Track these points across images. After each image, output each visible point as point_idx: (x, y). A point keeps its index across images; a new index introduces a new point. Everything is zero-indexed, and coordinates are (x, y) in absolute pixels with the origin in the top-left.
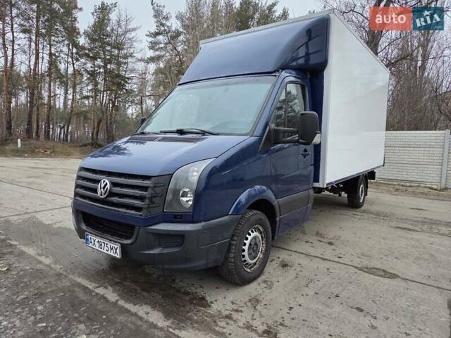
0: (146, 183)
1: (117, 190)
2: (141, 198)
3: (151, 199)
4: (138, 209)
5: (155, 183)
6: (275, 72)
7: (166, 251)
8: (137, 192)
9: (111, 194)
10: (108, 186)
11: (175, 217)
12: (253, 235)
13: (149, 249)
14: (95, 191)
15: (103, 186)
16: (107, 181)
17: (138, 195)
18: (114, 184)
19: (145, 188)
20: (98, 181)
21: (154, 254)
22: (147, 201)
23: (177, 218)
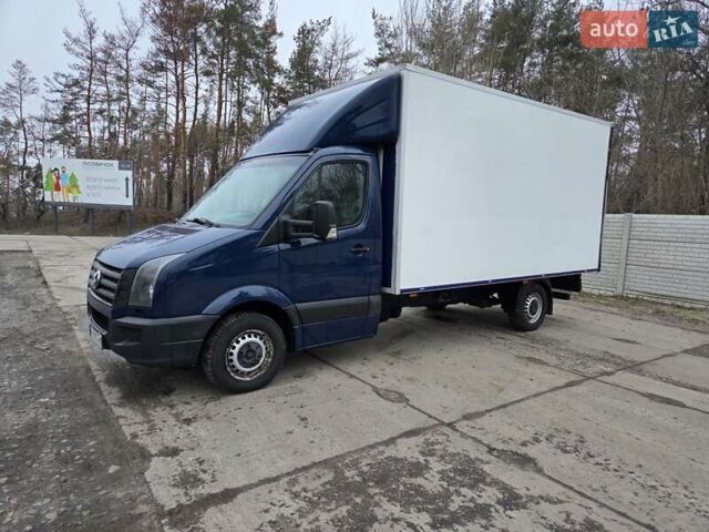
0: (117, 275)
2: (113, 291)
3: (118, 291)
4: (110, 301)
5: (122, 276)
6: (308, 151)
9: (100, 285)
10: (99, 277)
11: (137, 311)
12: (247, 339)
13: (118, 342)
15: (95, 275)
16: (99, 272)
17: (112, 287)
18: (102, 275)
19: (116, 281)
21: (121, 347)
22: (115, 293)
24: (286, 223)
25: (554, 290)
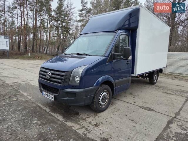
0: (63, 74)
1: (53, 76)
2: (61, 79)
3: (64, 80)
4: (60, 83)
5: (66, 74)
6: (115, 31)
7: (69, 99)
8: (60, 77)
9: (51, 77)
10: (50, 74)
11: (73, 86)
13: (64, 98)
14: (46, 76)
15: (48, 74)
16: (50, 72)
17: (60, 78)
18: (52, 74)
19: (62, 76)
20: (47, 72)
21: (65, 100)
22: (63, 80)
23: (74, 87)
24: (114, 54)
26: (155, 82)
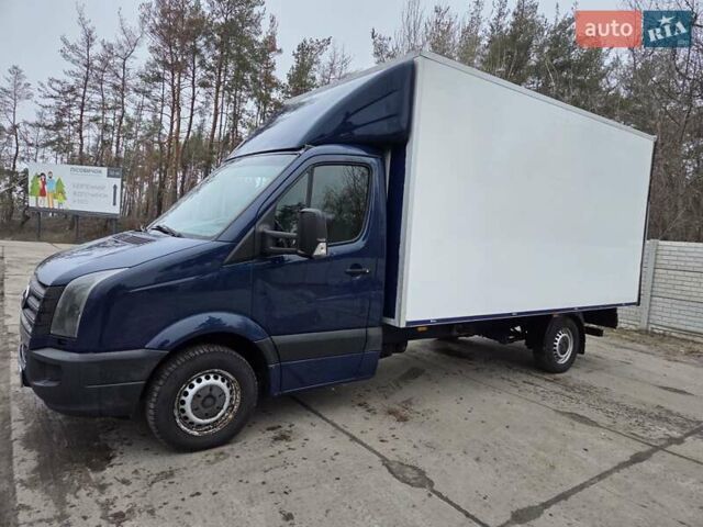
0: (42, 294)
2: (35, 313)
5: (45, 295)
7: (47, 385)
10: (27, 294)
11: (59, 341)
22: (36, 317)
24: (263, 234)
25: (586, 325)
26: (562, 362)
